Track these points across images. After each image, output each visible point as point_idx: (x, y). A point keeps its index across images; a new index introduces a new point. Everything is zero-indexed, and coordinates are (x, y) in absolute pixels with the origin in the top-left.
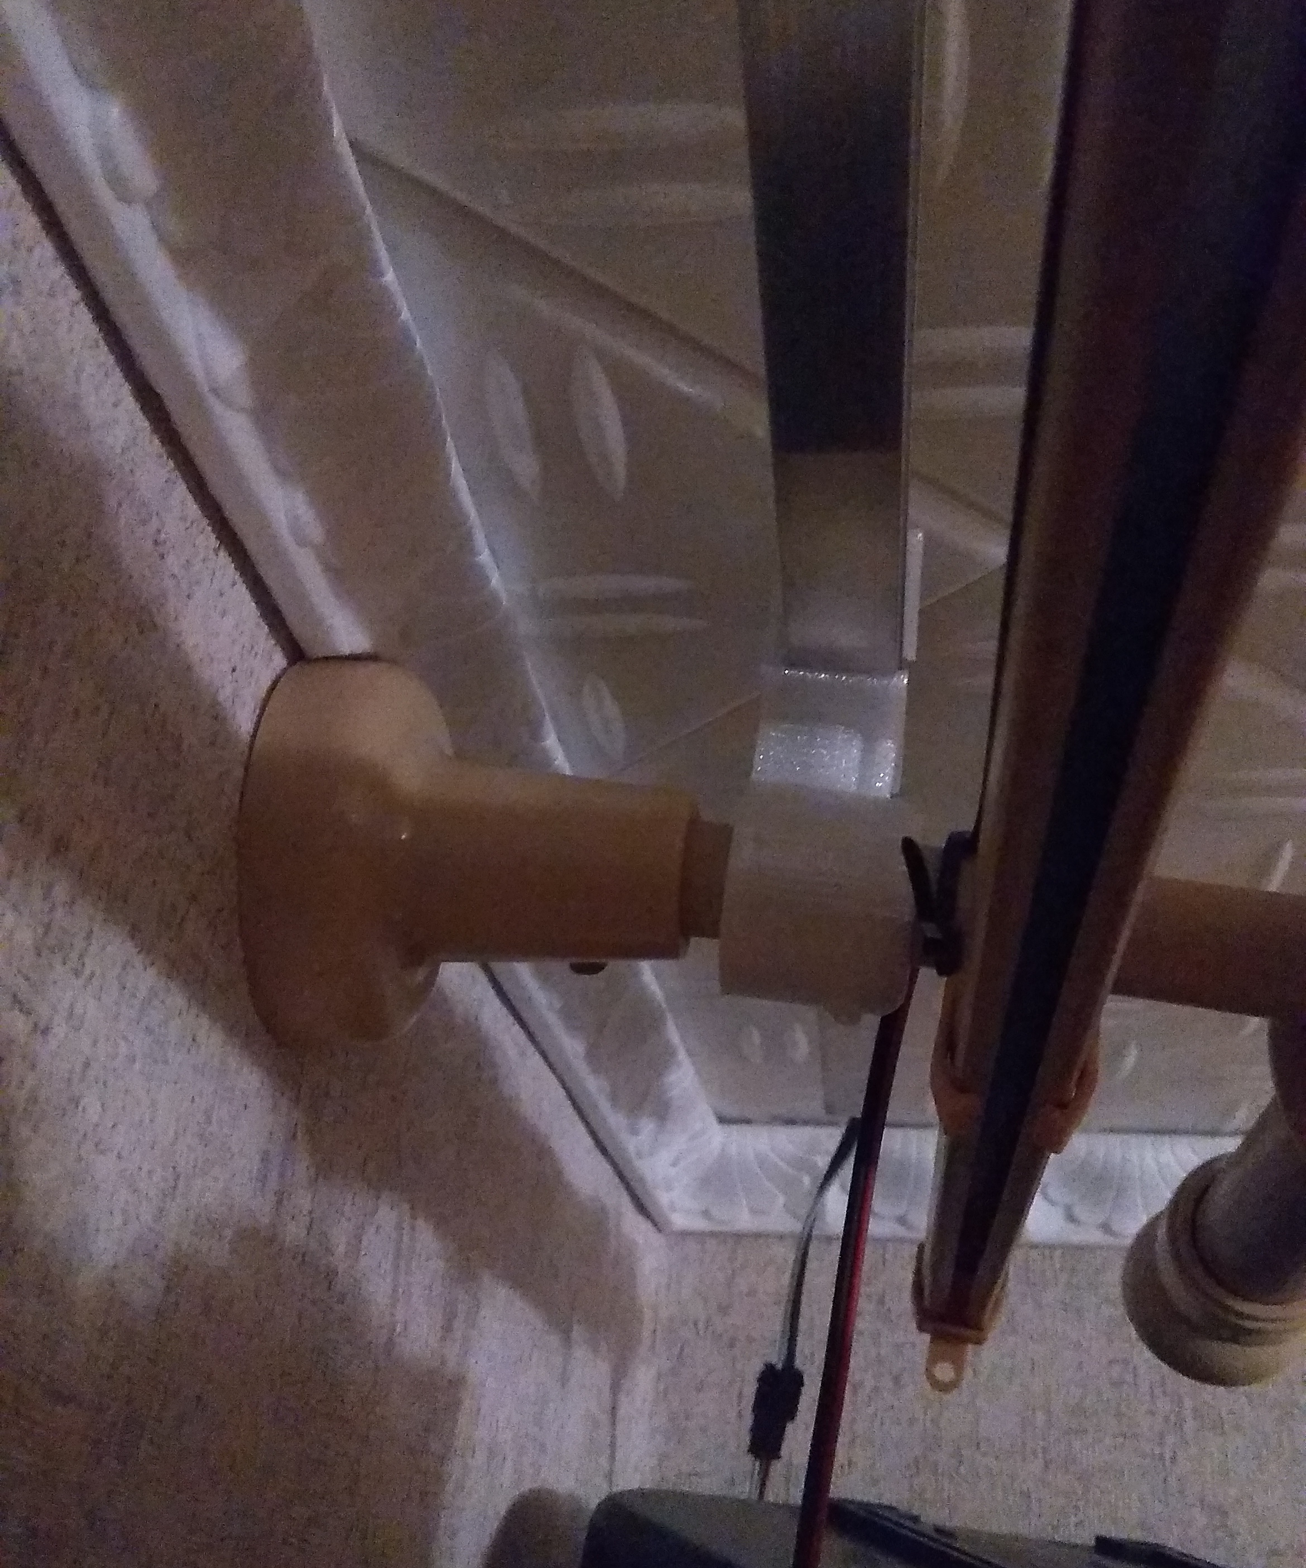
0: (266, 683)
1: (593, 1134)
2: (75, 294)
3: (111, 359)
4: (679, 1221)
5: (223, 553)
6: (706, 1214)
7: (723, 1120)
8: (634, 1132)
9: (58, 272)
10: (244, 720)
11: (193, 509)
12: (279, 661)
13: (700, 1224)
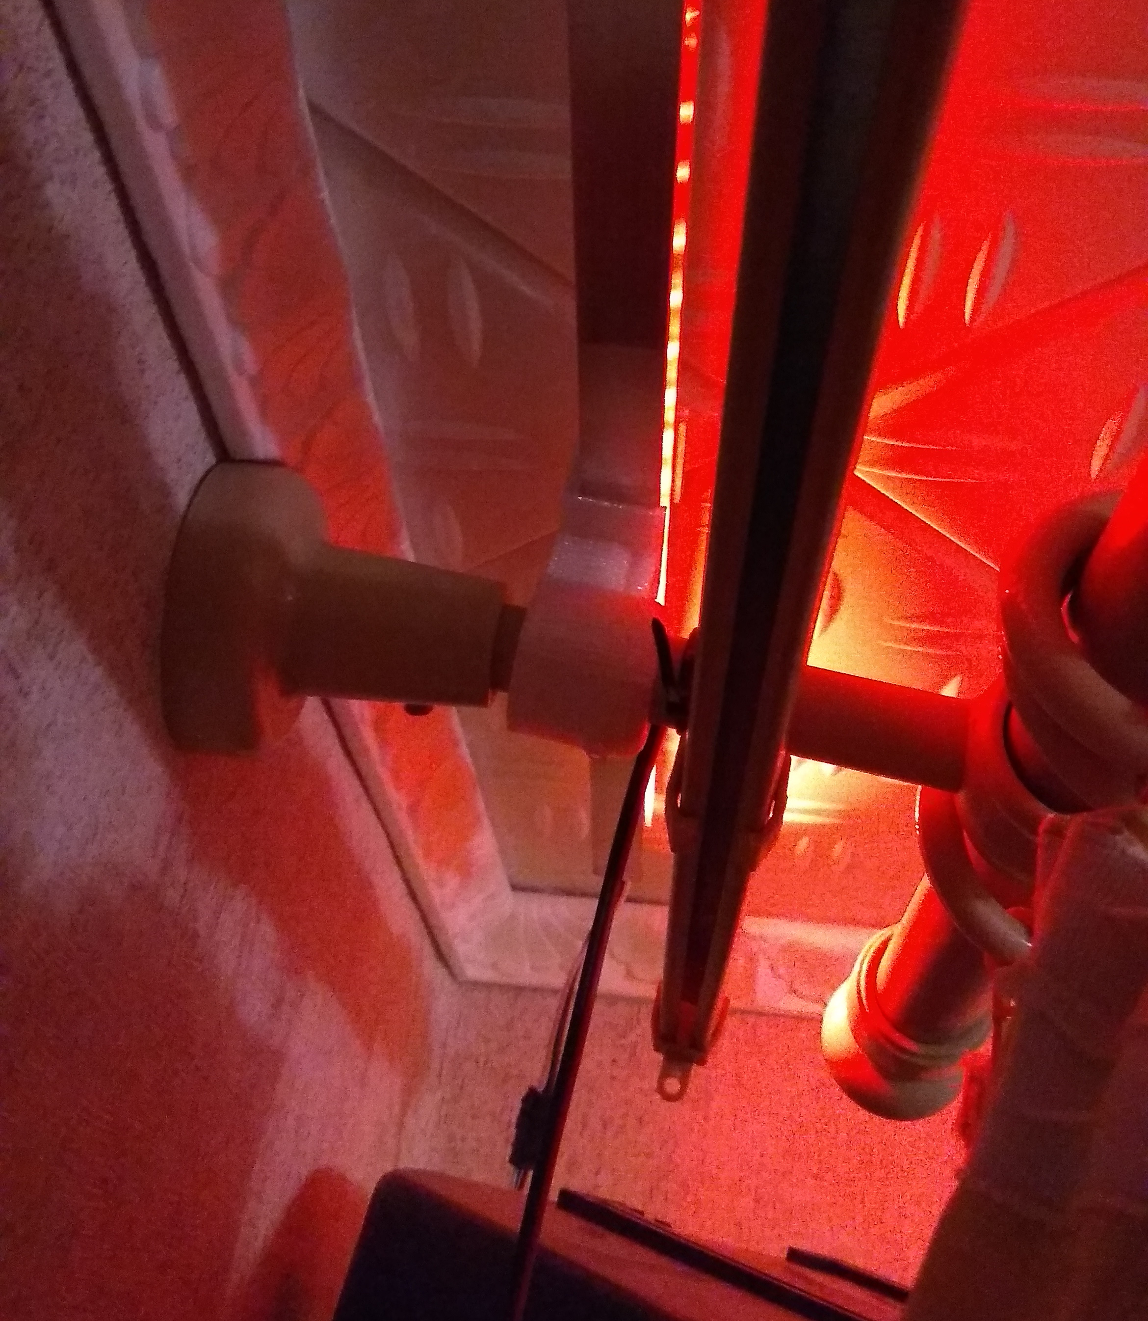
0: (200, 474)
1: (407, 882)
2: (109, 187)
3: (126, 233)
4: (472, 972)
5: (182, 376)
6: (494, 966)
7: (515, 888)
8: (441, 885)
9: (100, 171)
10: (182, 498)
11: (166, 342)
12: (210, 459)
13: (487, 975)
